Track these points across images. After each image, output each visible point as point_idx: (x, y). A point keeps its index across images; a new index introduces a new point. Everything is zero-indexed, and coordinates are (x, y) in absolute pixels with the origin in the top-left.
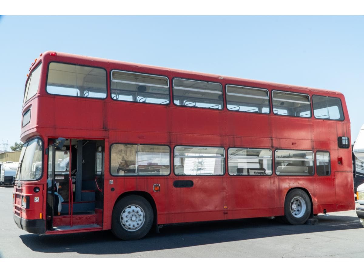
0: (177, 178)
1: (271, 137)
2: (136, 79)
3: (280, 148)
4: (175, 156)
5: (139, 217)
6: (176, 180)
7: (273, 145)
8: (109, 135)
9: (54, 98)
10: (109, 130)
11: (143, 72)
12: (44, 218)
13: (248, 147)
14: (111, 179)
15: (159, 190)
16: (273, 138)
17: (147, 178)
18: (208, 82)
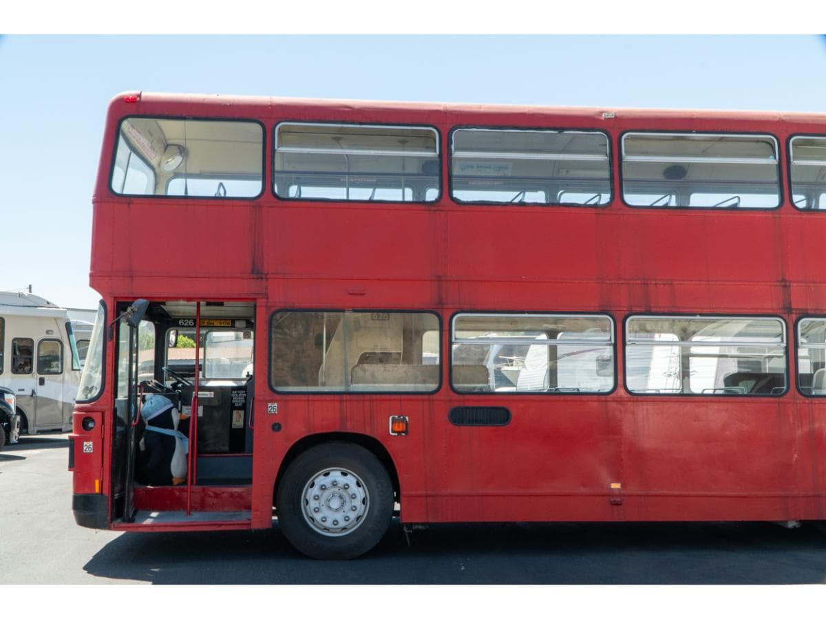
0: (459, 401)
1: (784, 280)
2: (337, 139)
3: (818, 312)
4: (453, 340)
5: (351, 501)
6: (456, 405)
7: (790, 303)
8: (267, 288)
9: (129, 204)
10: (269, 276)
11: (364, 121)
12: (106, 492)
13: (695, 310)
14: (272, 401)
15: (406, 432)
16: (790, 282)
17: (371, 400)
18: (561, 129)
